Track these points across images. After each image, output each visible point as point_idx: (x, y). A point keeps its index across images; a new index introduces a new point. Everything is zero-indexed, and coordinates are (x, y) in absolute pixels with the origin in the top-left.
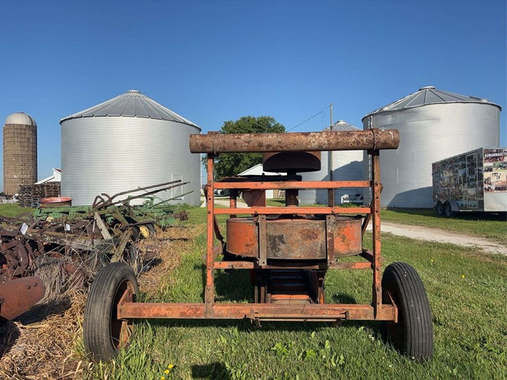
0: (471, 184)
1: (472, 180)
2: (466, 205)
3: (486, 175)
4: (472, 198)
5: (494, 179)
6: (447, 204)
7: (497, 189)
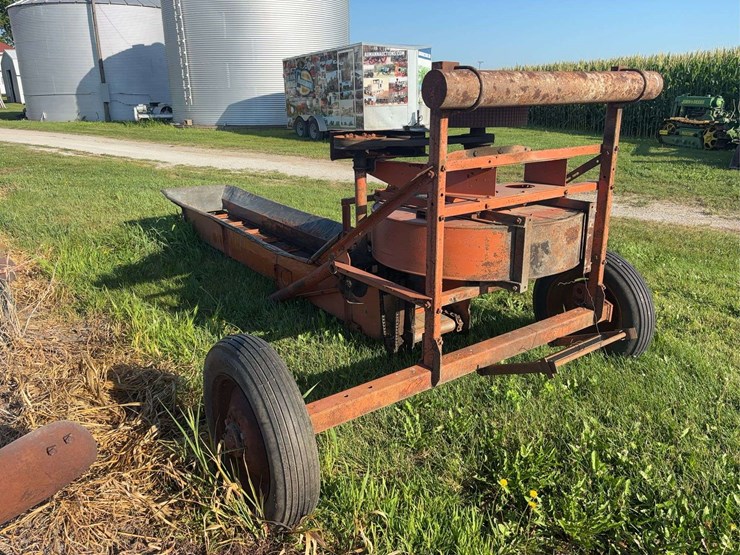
0: (345, 93)
1: (347, 88)
2: (338, 123)
3: (367, 82)
4: (347, 113)
5: (375, 88)
6: (312, 121)
7: (380, 101)
